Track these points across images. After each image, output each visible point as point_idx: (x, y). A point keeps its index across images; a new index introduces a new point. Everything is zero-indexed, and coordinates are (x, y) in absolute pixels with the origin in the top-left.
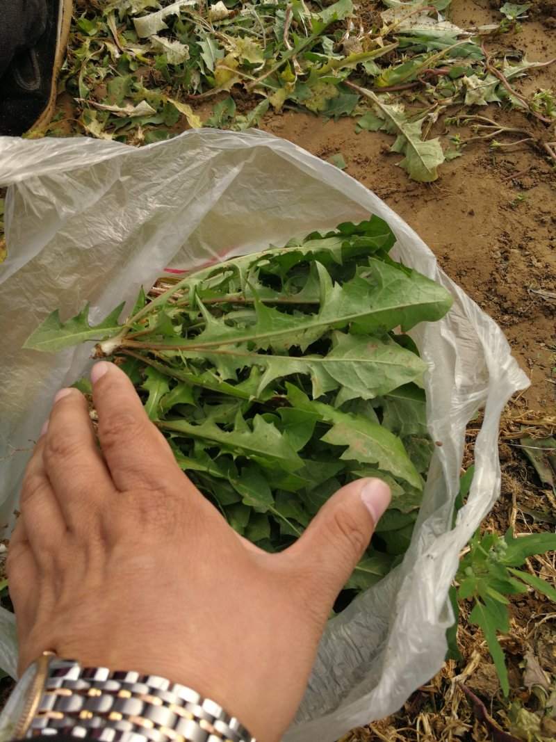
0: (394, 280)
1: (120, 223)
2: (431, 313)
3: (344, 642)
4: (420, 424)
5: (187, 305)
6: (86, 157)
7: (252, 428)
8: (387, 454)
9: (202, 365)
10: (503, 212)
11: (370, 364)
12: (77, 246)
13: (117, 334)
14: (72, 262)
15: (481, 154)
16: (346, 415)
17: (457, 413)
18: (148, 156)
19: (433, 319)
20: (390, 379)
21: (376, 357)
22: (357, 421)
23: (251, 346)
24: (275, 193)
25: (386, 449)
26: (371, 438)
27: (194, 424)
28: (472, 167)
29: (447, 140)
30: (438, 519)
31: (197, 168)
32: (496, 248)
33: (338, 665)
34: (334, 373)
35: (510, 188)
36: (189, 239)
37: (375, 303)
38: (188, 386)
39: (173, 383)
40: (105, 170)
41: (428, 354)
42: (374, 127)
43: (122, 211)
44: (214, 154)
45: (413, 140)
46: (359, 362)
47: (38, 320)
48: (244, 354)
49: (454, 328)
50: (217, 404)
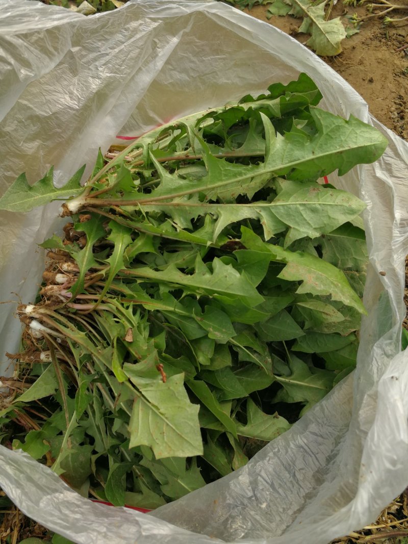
0: (333, 126)
1: (75, 92)
2: (367, 155)
3: (302, 449)
4: (354, 258)
5: (140, 165)
6: (38, 21)
7: (211, 270)
8: (336, 286)
9: (159, 217)
10: (397, 78)
11: (314, 206)
12: (37, 113)
13: (80, 194)
14: (34, 129)
15: (376, 30)
16: (294, 253)
17: (397, 246)
18: (95, 26)
19: (369, 161)
20: (333, 218)
21: (319, 199)
22: (305, 258)
23: (202, 198)
24: (212, 59)
25: (334, 282)
26: (320, 273)
27: (157, 270)
28: (369, 42)
29: (346, 20)
30: (389, 341)
31: (141, 38)
32: (393, 109)
33: (299, 470)
34: (281, 216)
35: (402, 57)
36: (137, 108)
37: (317, 149)
38: (148, 236)
39: (135, 234)
40: (58, 38)
41: (366, 194)
42: (283, 12)
43: (75, 80)
44: (155, 25)
45: (318, 20)
46: (304, 205)
47: (8, 184)
48: (197, 205)
49: (388, 169)
50: (175, 251)
